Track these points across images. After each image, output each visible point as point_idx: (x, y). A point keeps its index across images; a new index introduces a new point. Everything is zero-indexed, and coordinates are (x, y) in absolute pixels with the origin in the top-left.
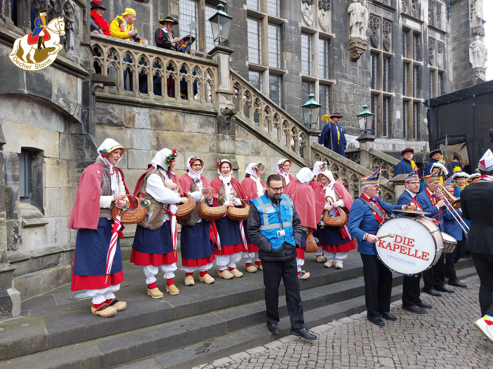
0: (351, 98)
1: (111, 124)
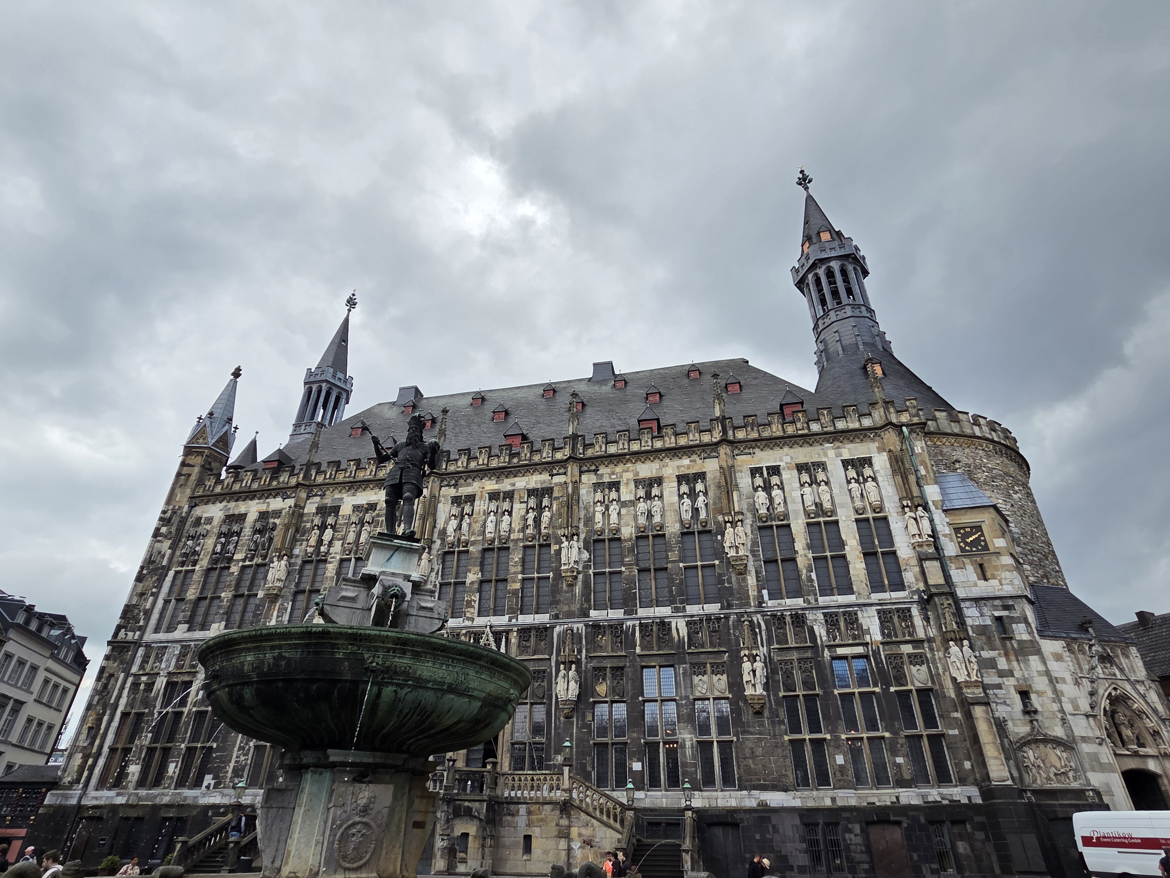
0: (759, 751)
1: (509, 814)
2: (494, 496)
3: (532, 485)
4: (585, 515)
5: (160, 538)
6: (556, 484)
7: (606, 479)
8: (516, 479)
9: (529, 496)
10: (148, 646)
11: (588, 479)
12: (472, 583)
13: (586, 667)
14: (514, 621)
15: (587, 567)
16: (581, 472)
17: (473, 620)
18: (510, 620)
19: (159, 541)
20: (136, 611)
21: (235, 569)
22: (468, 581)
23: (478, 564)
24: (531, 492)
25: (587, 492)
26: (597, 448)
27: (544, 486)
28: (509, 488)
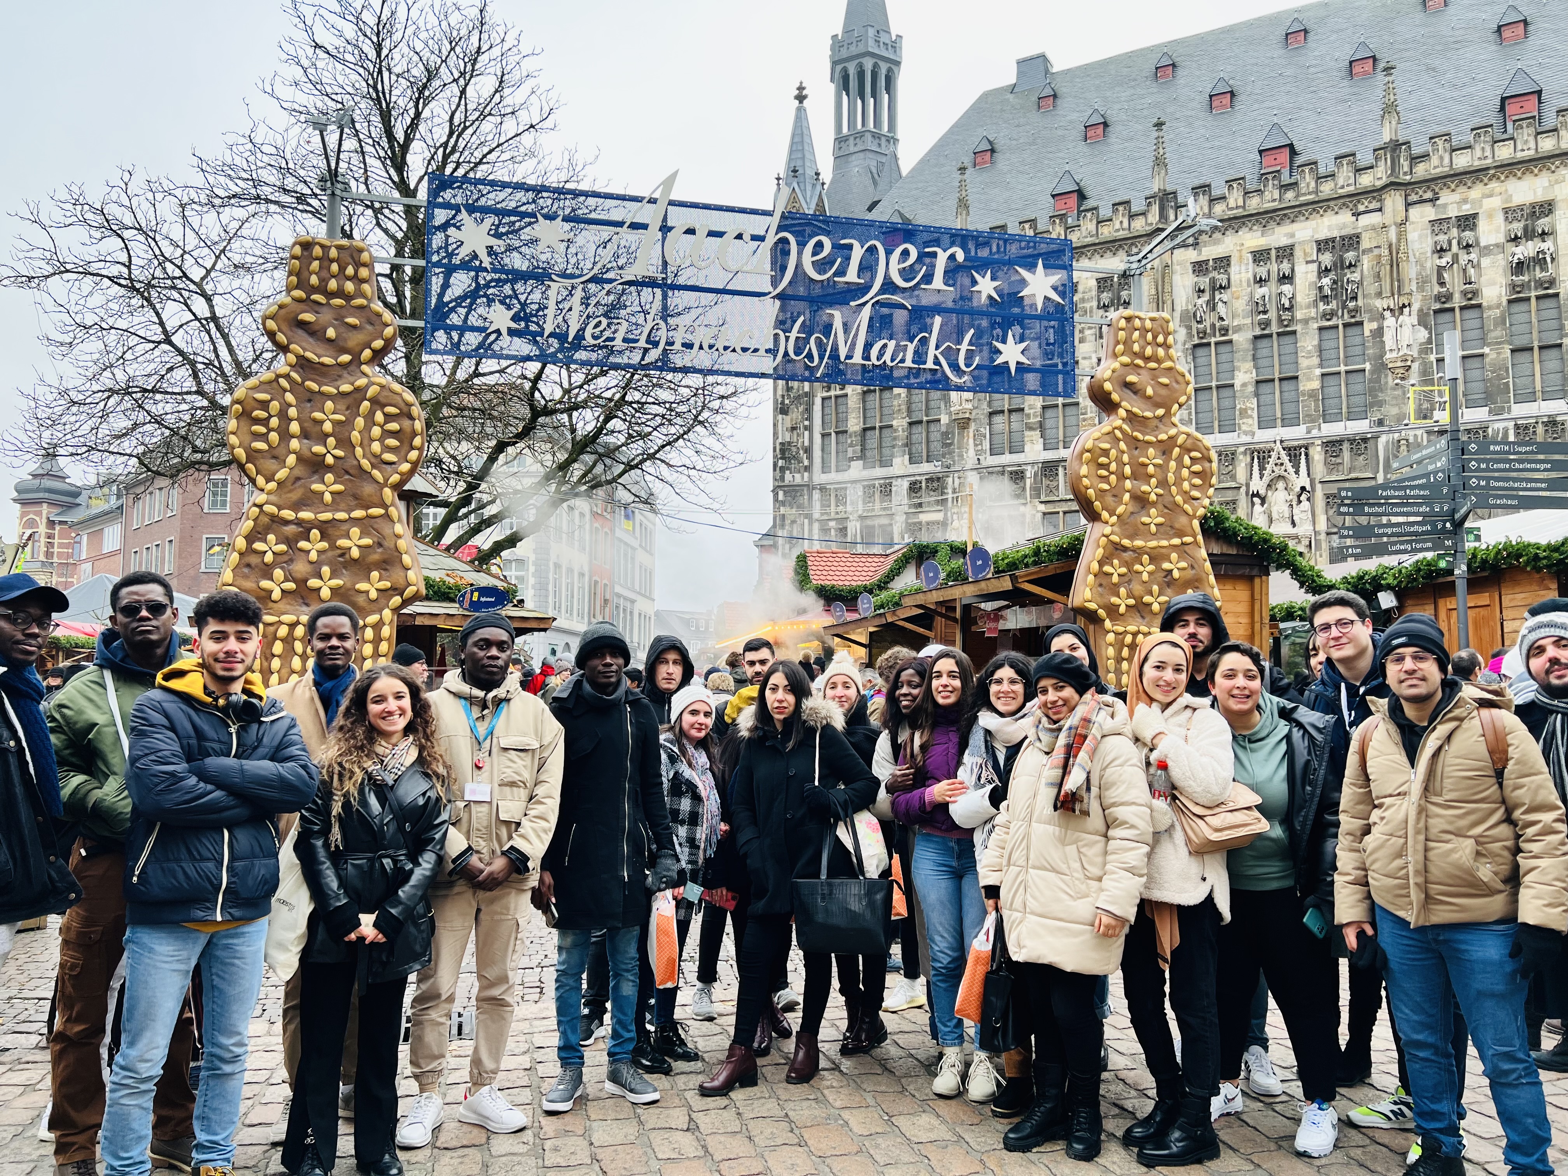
2: (1260, 256)
3: (1324, 233)
4: (1419, 274)
6: (1366, 229)
7: (1453, 212)
8: (1295, 226)
9: (1319, 250)
10: (823, 489)
11: (1422, 215)
12: (1244, 385)
15: (1425, 351)
16: (1408, 205)
17: (1253, 434)
18: (1309, 432)
20: (794, 449)
22: (1238, 383)
23: (1250, 358)
24: (1323, 245)
25: (1420, 237)
26: (1435, 160)
27: (1344, 233)
28: (1284, 241)
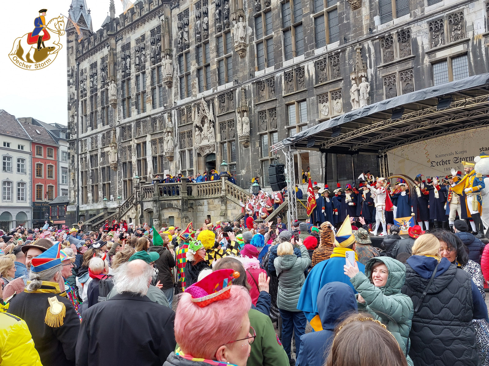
1: (200, 205)
2: (198, 5)
5: (71, 86)
10: (81, 140)
12: (193, 72)
13: (254, 112)
14: (215, 91)
15: (251, 40)
17: (196, 96)
18: (213, 92)
19: (71, 87)
20: (73, 125)
21: (99, 94)
22: (191, 71)
23: (195, 58)
